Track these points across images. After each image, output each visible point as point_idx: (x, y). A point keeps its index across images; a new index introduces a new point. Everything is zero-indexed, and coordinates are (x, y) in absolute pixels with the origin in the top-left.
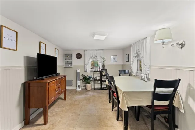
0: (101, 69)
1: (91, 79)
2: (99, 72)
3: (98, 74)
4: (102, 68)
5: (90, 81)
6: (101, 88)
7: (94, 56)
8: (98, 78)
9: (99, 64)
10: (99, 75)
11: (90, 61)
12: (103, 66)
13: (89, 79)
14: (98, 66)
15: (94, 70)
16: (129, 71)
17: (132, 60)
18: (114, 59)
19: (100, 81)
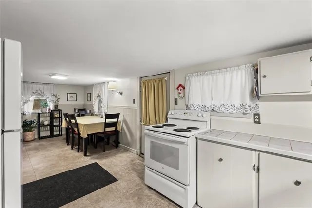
0: (52, 111)
1: (34, 125)
2: (48, 114)
3: (46, 117)
4: (54, 109)
5: (32, 127)
6: (52, 136)
7: (39, 91)
8: (46, 123)
9: (48, 103)
10: (48, 119)
11: (32, 99)
12: (56, 106)
13: (30, 125)
14: (46, 105)
15: (39, 111)
16: (90, 111)
17: (93, 99)
18: (72, 97)
19: (49, 127)
